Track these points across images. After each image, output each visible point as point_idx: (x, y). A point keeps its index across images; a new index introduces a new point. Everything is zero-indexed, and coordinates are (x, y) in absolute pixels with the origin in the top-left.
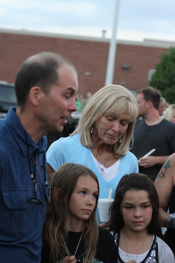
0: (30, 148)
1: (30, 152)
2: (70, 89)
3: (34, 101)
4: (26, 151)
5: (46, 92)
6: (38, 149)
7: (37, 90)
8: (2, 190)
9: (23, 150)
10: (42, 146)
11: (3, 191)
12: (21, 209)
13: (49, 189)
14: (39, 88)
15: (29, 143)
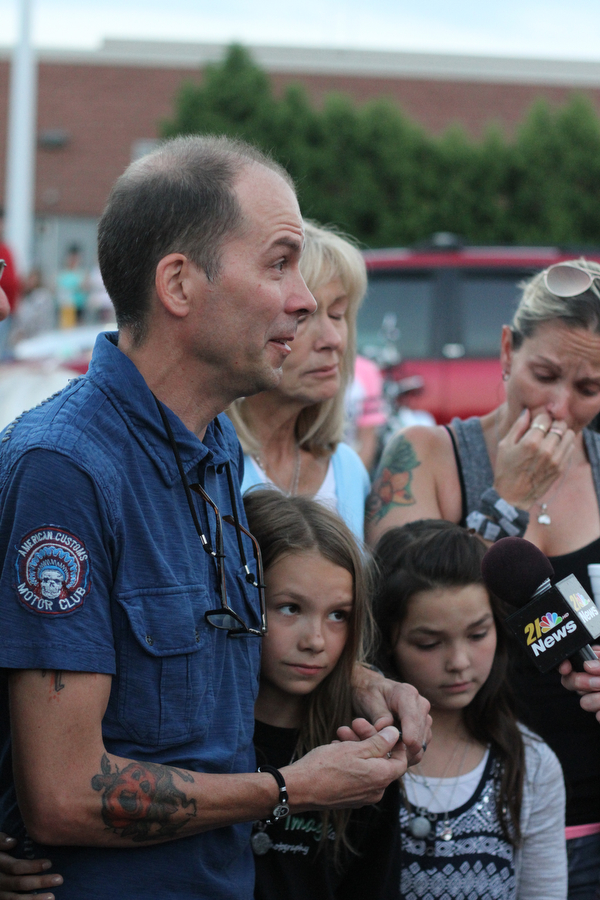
0: (184, 457)
1: (187, 469)
2: (282, 242)
3: (175, 303)
4: (174, 467)
5: (209, 268)
6: (209, 457)
7: (180, 263)
8: (121, 595)
9: (162, 466)
10: (221, 445)
11: (125, 599)
12: (187, 655)
13: (259, 587)
14: (183, 258)
15: (178, 440)
